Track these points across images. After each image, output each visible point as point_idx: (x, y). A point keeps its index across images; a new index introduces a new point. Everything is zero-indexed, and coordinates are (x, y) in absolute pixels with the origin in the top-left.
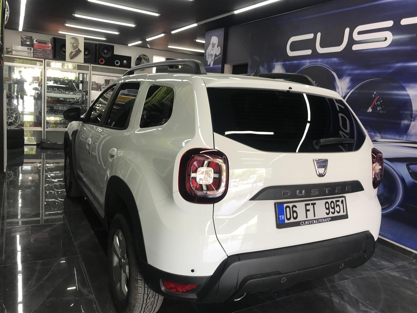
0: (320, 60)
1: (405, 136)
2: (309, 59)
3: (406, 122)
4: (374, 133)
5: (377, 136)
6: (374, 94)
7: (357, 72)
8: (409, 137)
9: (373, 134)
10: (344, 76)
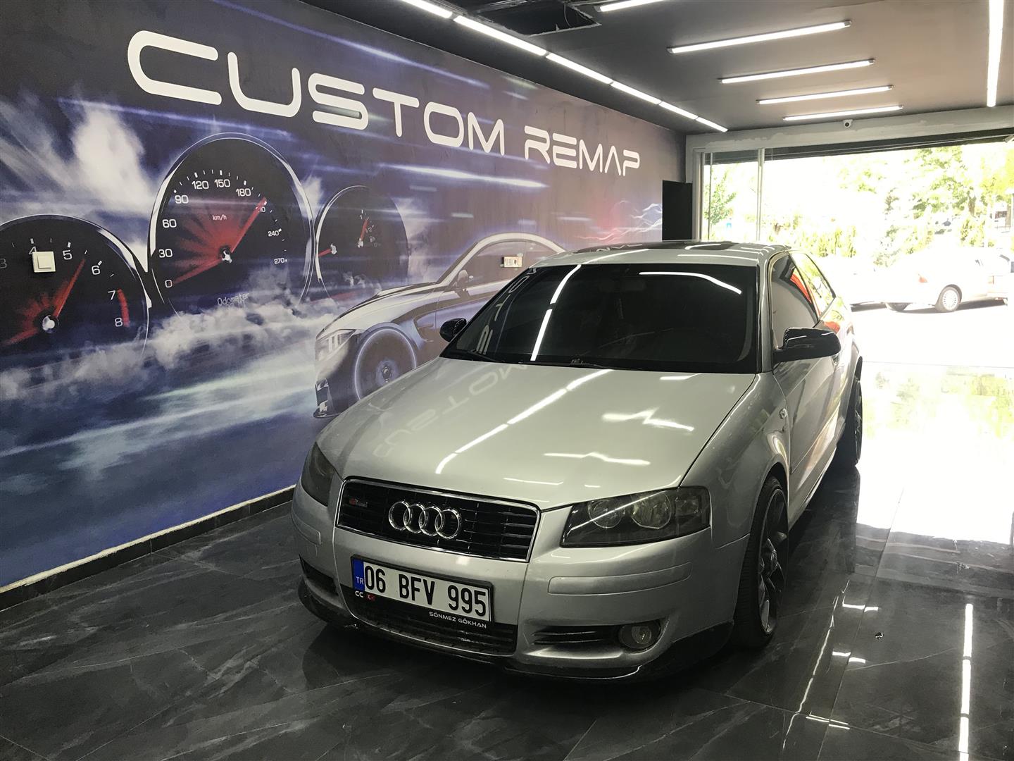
0: (248, 127)
1: (406, 279)
2: (217, 119)
3: (403, 257)
4: (374, 283)
5: (378, 288)
6: (362, 215)
7: (330, 169)
8: (410, 279)
9: (371, 285)
10: (309, 175)
